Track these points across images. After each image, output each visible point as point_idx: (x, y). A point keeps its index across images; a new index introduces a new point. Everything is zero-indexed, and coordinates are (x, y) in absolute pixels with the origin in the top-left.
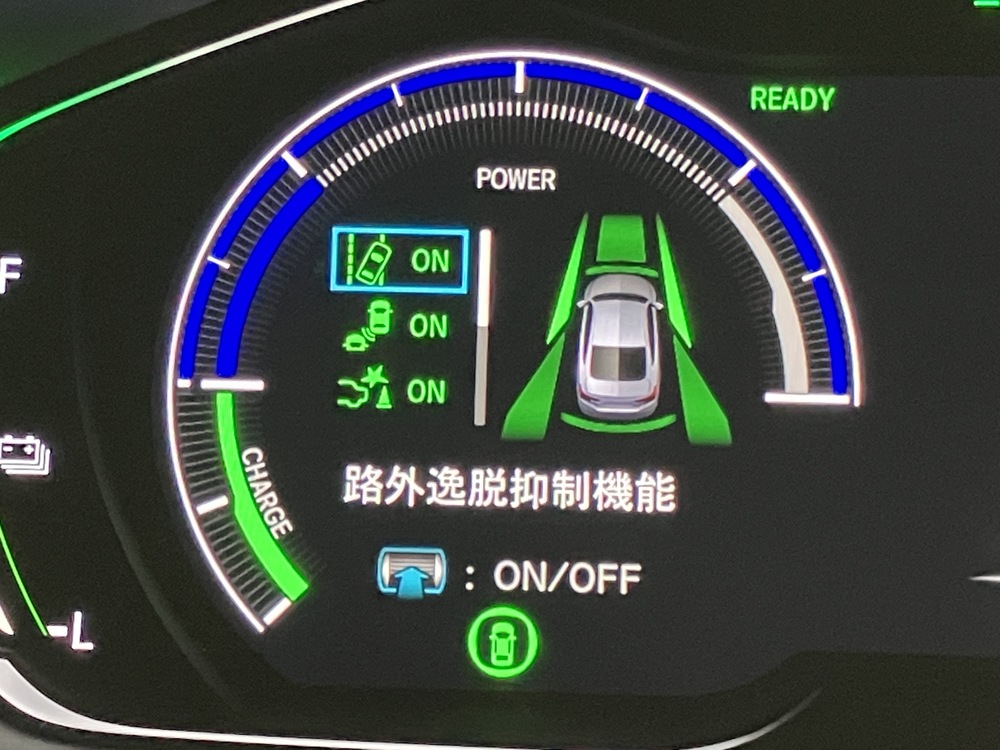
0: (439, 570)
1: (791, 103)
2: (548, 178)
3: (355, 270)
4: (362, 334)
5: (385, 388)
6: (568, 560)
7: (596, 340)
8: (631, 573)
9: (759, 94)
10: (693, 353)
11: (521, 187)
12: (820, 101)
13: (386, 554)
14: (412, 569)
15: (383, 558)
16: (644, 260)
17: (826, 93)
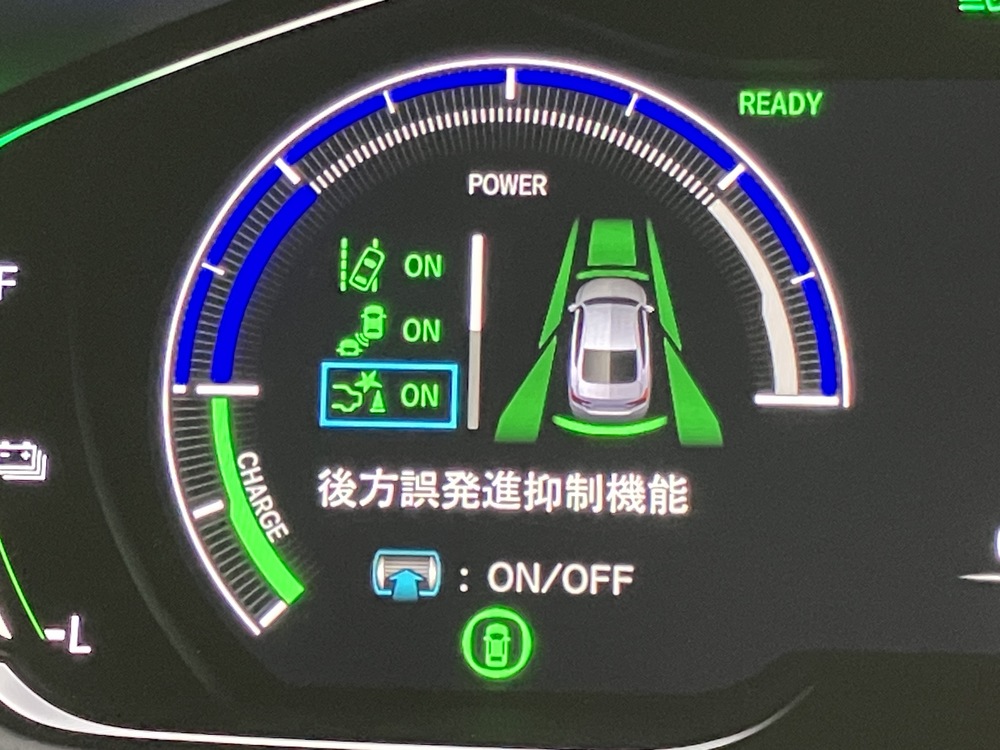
0: (433, 573)
1: (779, 108)
2: (539, 183)
3: (349, 276)
4: (356, 340)
5: (378, 392)
6: (560, 561)
7: (588, 344)
8: (623, 574)
9: (748, 99)
10: (684, 355)
11: (513, 192)
12: (808, 105)
13: (380, 556)
14: (407, 572)
15: (378, 560)
16: (634, 264)
17: (814, 96)
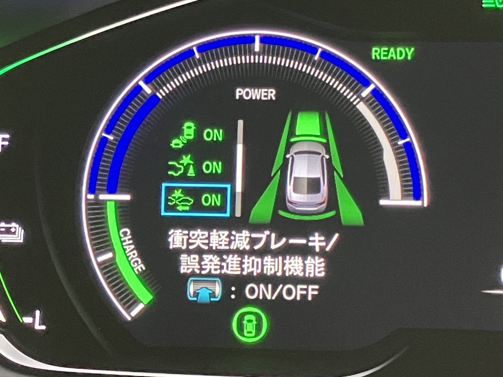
0: (218, 289)
1: (392, 56)
2: (272, 94)
4: (180, 139)
5: (191, 166)
6: (282, 284)
7: (296, 174)
8: (313, 290)
9: (376, 51)
10: (344, 180)
11: (258, 98)
12: (406, 54)
13: (191, 280)
14: (204, 288)
15: (190, 283)
16: (319, 134)
17: (410, 50)
